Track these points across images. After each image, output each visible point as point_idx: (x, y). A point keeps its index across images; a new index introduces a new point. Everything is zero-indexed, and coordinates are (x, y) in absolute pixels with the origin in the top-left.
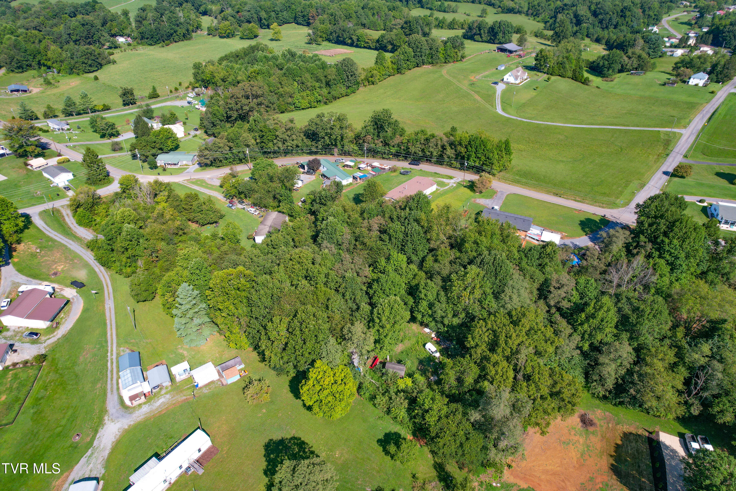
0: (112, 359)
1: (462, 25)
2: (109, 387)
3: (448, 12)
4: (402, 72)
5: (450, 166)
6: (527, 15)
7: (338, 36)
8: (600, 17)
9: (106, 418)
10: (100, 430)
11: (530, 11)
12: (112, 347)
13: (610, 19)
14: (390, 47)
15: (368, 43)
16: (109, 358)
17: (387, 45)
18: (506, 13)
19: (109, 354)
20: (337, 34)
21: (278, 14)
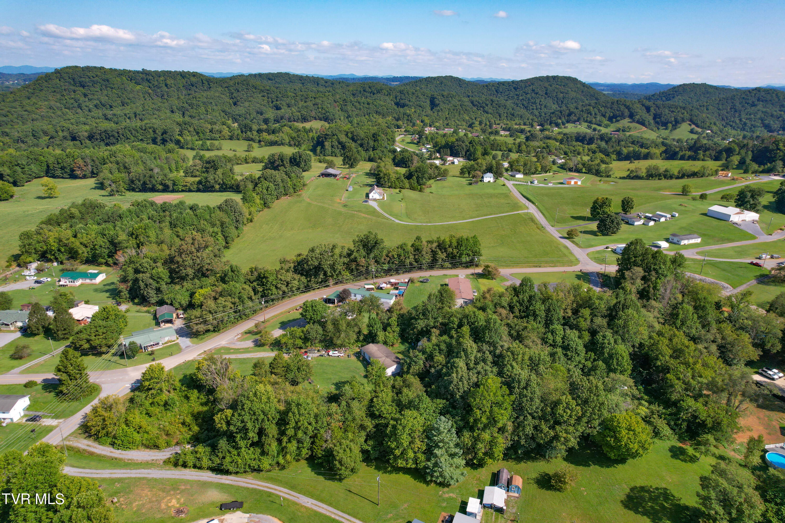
1: (246, 160)
3: (212, 150)
4: (270, 206)
5: (442, 267)
6: (290, 145)
7: (145, 183)
8: (359, 142)
11: (292, 143)
13: (368, 143)
14: (217, 187)
15: (186, 186)
17: (215, 185)
18: (271, 145)
20: (142, 182)
21: (23, 168)
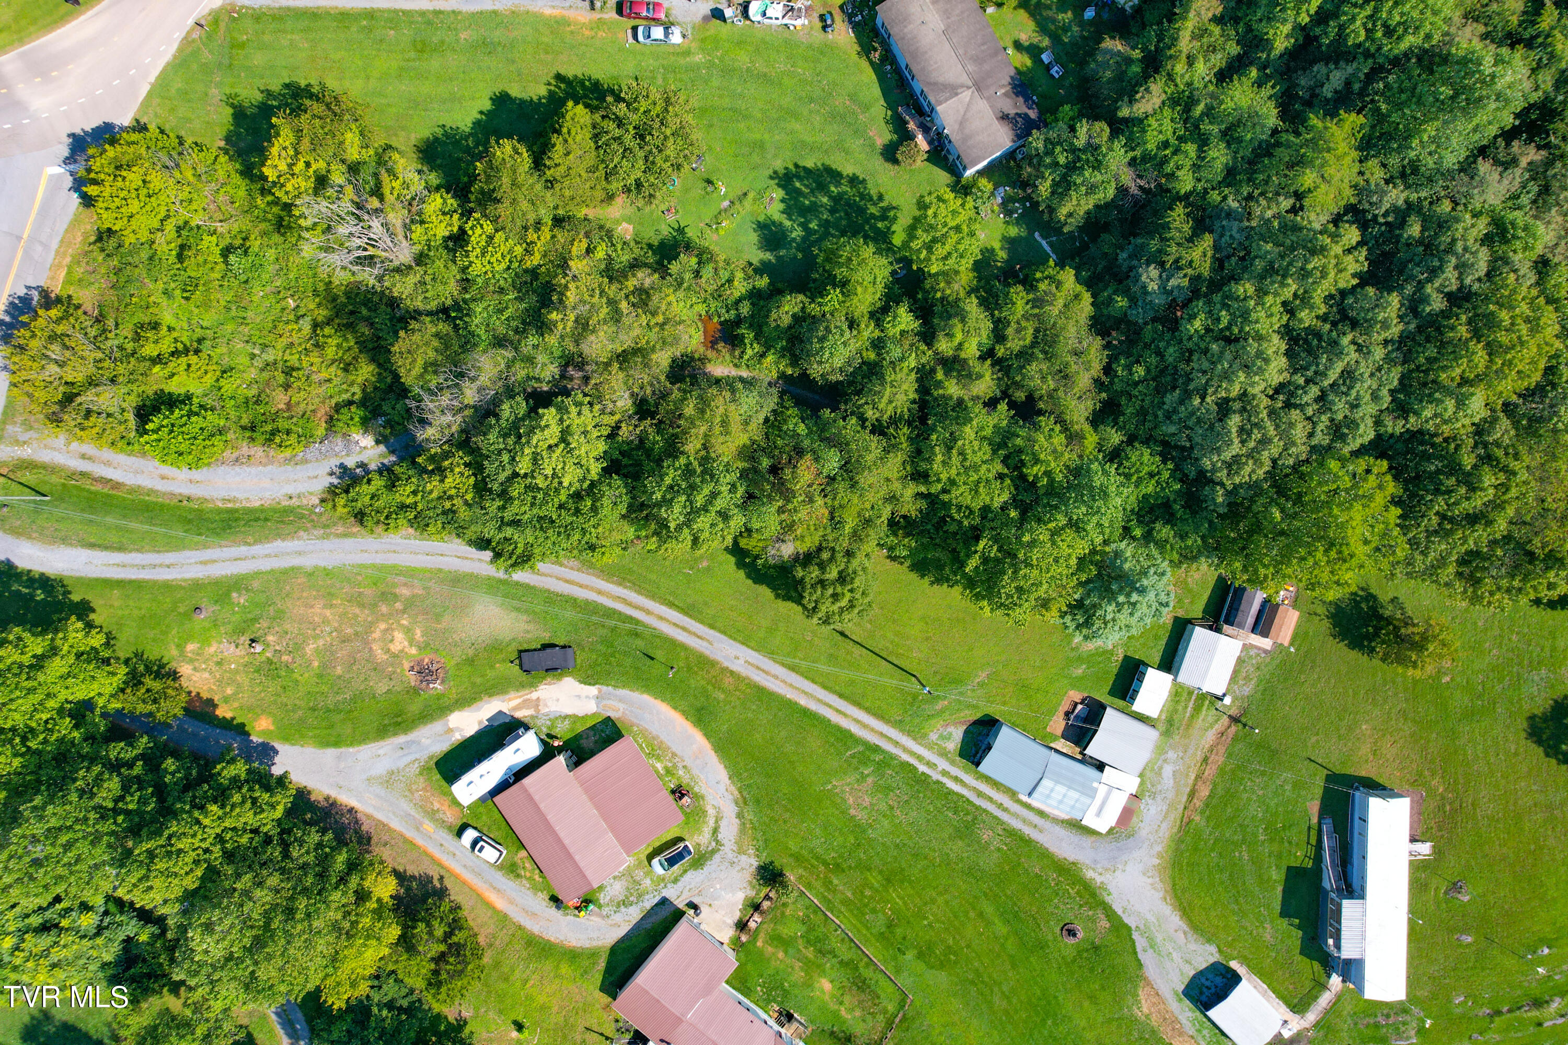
0: (945, 773)
2: (1016, 824)
9: (1090, 874)
10: (1108, 899)
12: (905, 750)
16: (935, 776)
19: (922, 768)
